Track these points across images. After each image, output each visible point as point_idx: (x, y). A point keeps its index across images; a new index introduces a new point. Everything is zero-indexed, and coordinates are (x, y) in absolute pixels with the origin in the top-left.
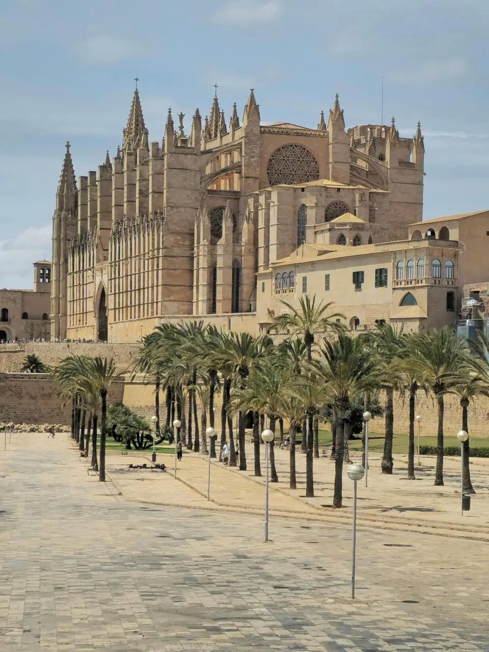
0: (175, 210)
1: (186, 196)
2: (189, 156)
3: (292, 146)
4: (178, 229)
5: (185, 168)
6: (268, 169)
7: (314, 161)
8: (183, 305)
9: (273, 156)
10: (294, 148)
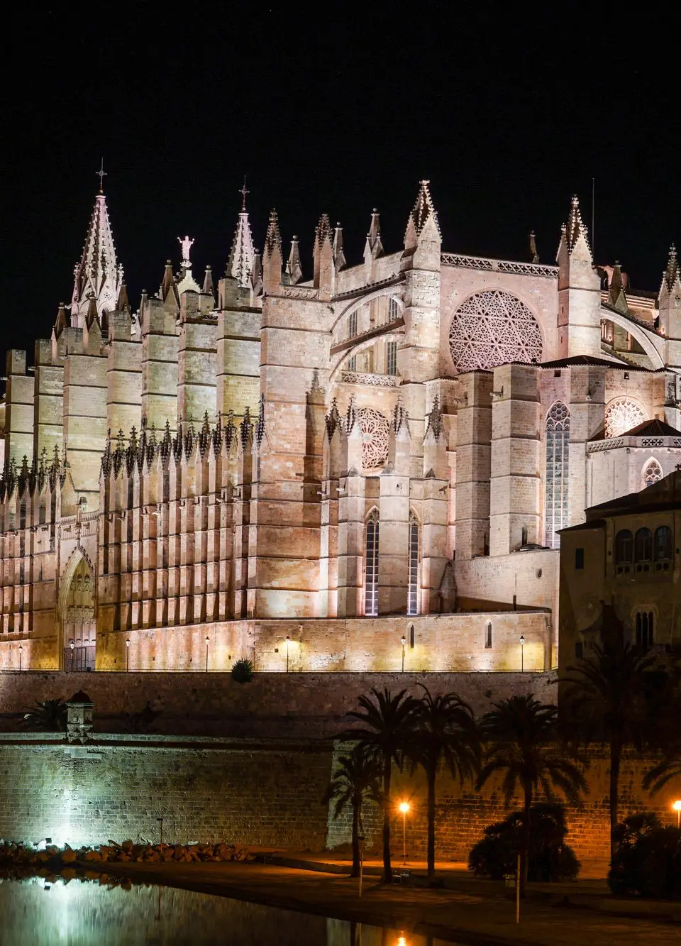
0: (283, 409)
1: (304, 383)
2: (310, 305)
3: (493, 292)
4: (288, 446)
5: (302, 327)
6: (451, 336)
7: (533, 324)
8: (297, 597)
9: (459, 311)
10: (497, 296)
